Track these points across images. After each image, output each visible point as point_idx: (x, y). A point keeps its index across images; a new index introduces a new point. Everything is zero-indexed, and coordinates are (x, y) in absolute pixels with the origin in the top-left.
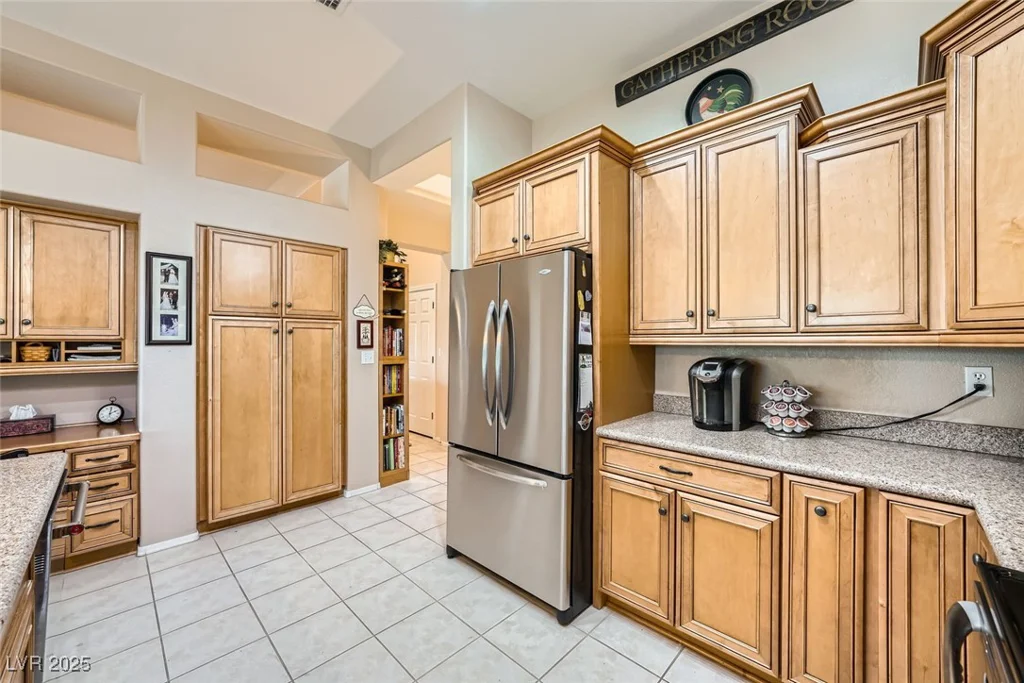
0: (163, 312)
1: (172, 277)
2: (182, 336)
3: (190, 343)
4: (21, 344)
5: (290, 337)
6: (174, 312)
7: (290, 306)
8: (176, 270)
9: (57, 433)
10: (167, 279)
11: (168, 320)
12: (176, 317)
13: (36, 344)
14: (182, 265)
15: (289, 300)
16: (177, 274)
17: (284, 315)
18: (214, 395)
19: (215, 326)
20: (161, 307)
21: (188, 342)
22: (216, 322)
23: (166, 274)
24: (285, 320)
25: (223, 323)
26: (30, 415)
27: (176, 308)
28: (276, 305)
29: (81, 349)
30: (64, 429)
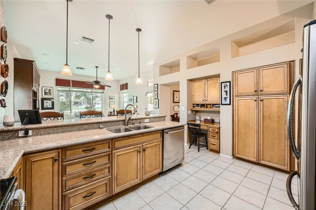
0: (224, 97)
1: (226, 87)
2: (228, 103)
3: (230, 105)
4: (207, 105)
5: (262, 102)
6: (226, 96)
7: (262, 91)
8: (227, 85)
9: (215, 124)
10: (225, 88)
11: (225, 99)
12: (227, 98)
13: (208, 105)
14: (228, 84)
15: (261, 89)
16: (227, 86)
17: (259, 94)
18: (236, 120)
19: (236, 99)
20: (224, 95)
21: (230, 104)
22: (236, 98)
23: (225, 87)
24: (259, 96)
25: (238, 99)
26: (210, 119)
27: (227, 95)
28: (256, 91)
29: (215, 106)
30: (215, 122)
